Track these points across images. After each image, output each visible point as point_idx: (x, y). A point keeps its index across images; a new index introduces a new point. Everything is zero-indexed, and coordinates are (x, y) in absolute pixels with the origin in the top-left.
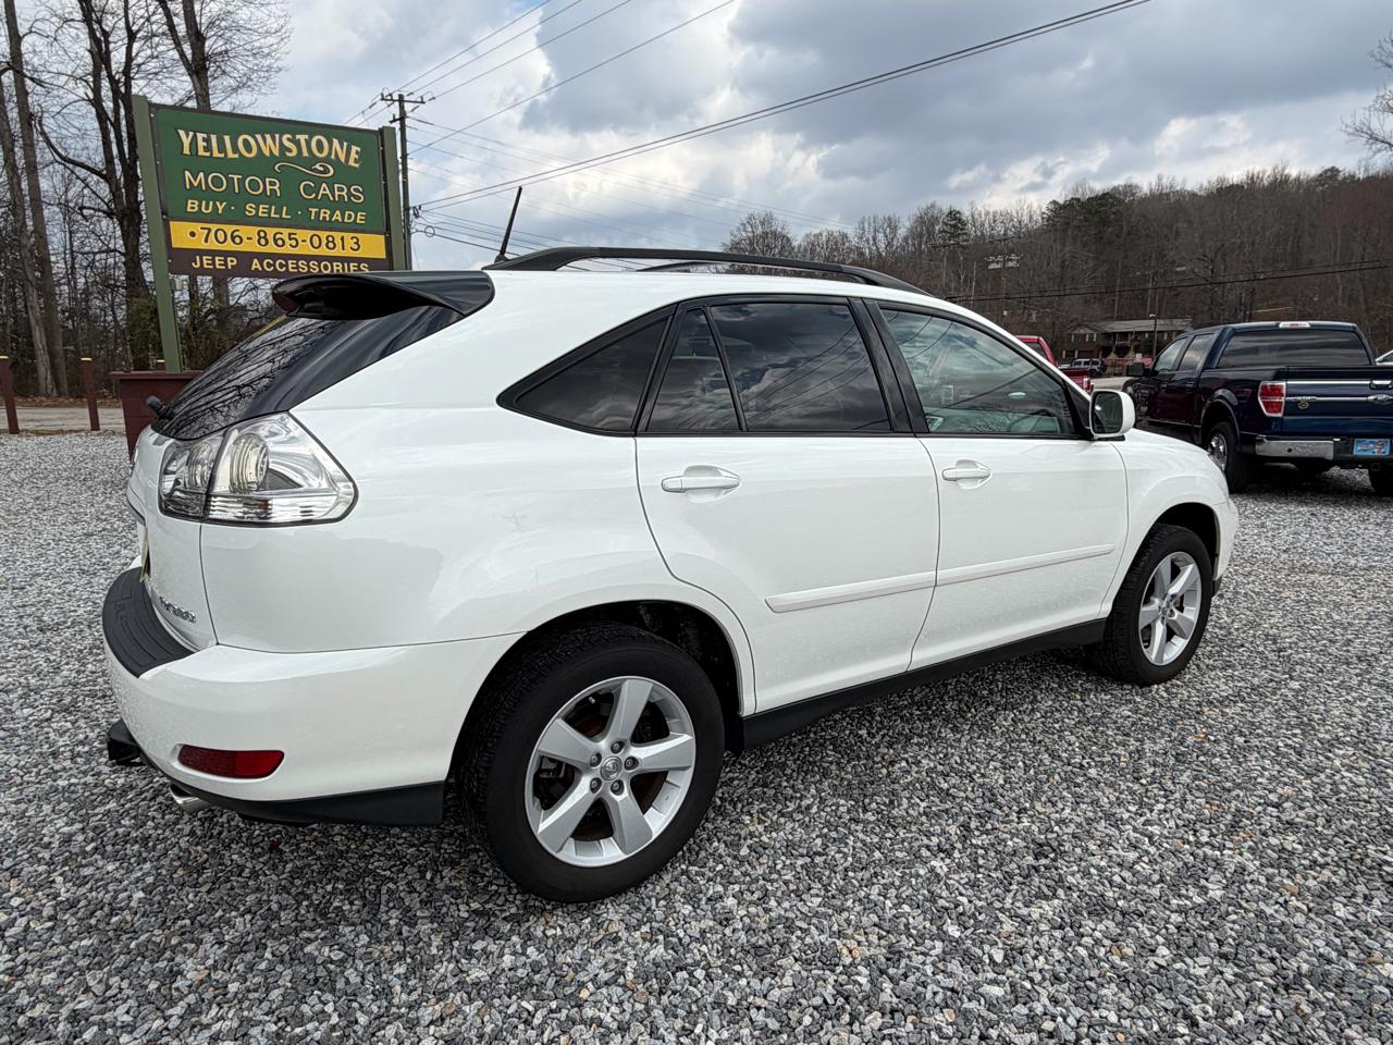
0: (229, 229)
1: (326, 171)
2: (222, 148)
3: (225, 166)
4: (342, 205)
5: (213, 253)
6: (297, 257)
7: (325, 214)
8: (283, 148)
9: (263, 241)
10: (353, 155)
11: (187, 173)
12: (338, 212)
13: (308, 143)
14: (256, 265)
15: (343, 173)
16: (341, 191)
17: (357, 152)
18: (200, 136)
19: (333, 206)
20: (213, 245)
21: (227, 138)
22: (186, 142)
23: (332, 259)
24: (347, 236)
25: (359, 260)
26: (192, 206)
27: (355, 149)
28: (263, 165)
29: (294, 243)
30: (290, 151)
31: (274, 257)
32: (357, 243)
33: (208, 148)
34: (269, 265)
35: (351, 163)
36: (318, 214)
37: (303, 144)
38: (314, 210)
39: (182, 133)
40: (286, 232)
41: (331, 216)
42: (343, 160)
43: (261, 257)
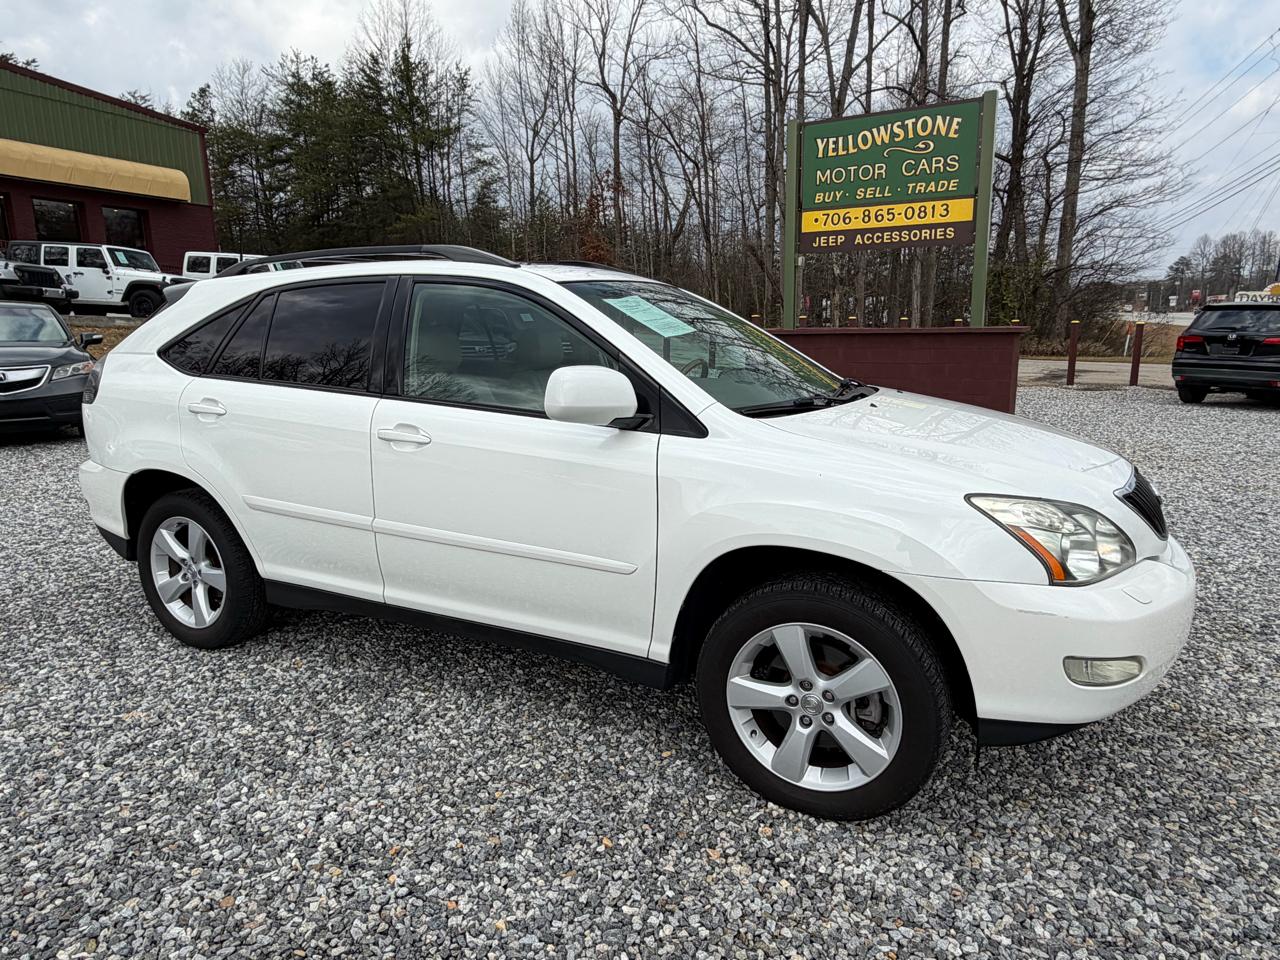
0: (842, 212)
1: (927, 146)
2: (846, 147)
3: (846, 161)
4: (937, 176)
5: (828, 234)
6: (892, 229)
7: (921, 187)
8: (894, 135)
9: (866, 219)
10: (955, 126)
11: (819, 172)
12: (933, 184)
13: (915, 125)
14: (858, 239)
15: (943, 145)
16: (938, 163)
17: (958, 123)
18: (831, 140)
19: (925, 177)
20: (830, 227)
21: (850, 137)
22: (821, 147)
23: (920, 227)
24: (939, 204)
25: (946, 225)
26: (819, 198)
27: (956, 120)
28: (875, 153)
29: (891, 217)
30: (899, 136)
31: (873, 231)
32: (946, 210)
33: (836, 150)
34: (869, 238)
35: (952, 135)
36: (915, 188)
37: (910, 127)
38: (911, 185)
39: (819, 141)
40: (885, 208)
41: (926, 188)
42: (943, 133)
43: (863, 232)
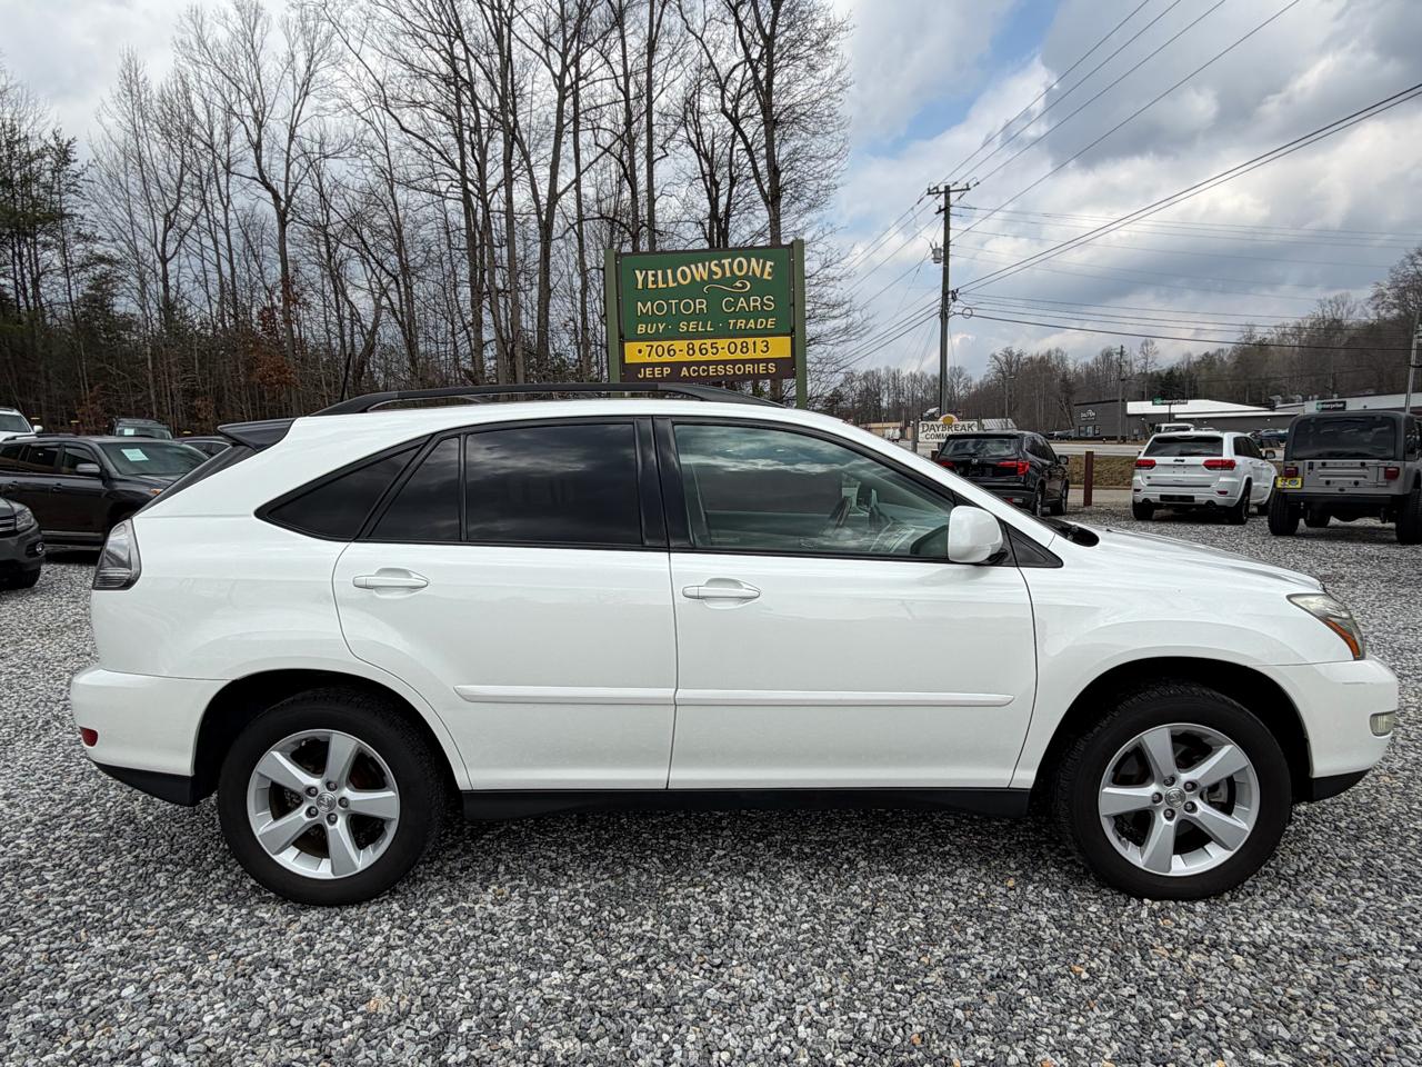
0: (666, 344)
1: (744, 286)
2: (665, 280)
3: (666, 294)
4: (756, 314)
5: (653, 365)
6: (717, 363)
7: (741, 323)
8: (711, 273)
9: (691, 352)
10: (768, 269)
11: (639, 304)
12: (752, 321)
13: (731, 265)
14: (684, 371)
15: (759, 286)
16: (755, 302)
17: (771, 266)
18: (650, 273)
19: (747, 315)
20: (655, 359)
21: (669, 271)
22: (640, 278)
23: (744, 362)
24: (759, 340)
25: (767, 361)
26: (641, 329)
27: (769, 263)
28: (695, 289)
29: (715, 351)
30: (716, 274)
31: (699, 364)
32: (766, 346)
33: (655, 282)
34: (694, 371)
35: (766, 276)
36: (735, 324)
37: (727, 266)
38: (732, 321)
39: (637, 272)
40: (709, 342)
41: (746, 326)
42: (758, 275)
43: (688, 364)
